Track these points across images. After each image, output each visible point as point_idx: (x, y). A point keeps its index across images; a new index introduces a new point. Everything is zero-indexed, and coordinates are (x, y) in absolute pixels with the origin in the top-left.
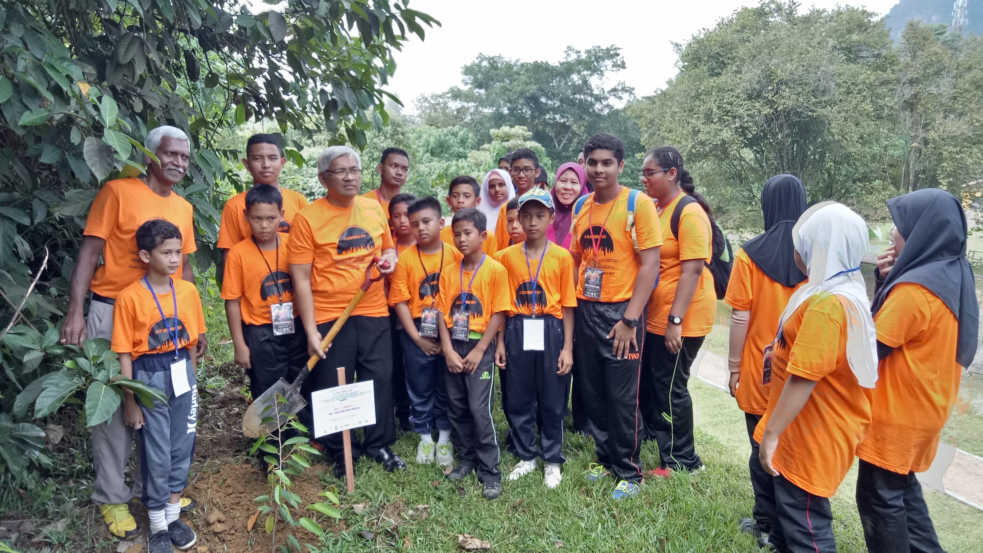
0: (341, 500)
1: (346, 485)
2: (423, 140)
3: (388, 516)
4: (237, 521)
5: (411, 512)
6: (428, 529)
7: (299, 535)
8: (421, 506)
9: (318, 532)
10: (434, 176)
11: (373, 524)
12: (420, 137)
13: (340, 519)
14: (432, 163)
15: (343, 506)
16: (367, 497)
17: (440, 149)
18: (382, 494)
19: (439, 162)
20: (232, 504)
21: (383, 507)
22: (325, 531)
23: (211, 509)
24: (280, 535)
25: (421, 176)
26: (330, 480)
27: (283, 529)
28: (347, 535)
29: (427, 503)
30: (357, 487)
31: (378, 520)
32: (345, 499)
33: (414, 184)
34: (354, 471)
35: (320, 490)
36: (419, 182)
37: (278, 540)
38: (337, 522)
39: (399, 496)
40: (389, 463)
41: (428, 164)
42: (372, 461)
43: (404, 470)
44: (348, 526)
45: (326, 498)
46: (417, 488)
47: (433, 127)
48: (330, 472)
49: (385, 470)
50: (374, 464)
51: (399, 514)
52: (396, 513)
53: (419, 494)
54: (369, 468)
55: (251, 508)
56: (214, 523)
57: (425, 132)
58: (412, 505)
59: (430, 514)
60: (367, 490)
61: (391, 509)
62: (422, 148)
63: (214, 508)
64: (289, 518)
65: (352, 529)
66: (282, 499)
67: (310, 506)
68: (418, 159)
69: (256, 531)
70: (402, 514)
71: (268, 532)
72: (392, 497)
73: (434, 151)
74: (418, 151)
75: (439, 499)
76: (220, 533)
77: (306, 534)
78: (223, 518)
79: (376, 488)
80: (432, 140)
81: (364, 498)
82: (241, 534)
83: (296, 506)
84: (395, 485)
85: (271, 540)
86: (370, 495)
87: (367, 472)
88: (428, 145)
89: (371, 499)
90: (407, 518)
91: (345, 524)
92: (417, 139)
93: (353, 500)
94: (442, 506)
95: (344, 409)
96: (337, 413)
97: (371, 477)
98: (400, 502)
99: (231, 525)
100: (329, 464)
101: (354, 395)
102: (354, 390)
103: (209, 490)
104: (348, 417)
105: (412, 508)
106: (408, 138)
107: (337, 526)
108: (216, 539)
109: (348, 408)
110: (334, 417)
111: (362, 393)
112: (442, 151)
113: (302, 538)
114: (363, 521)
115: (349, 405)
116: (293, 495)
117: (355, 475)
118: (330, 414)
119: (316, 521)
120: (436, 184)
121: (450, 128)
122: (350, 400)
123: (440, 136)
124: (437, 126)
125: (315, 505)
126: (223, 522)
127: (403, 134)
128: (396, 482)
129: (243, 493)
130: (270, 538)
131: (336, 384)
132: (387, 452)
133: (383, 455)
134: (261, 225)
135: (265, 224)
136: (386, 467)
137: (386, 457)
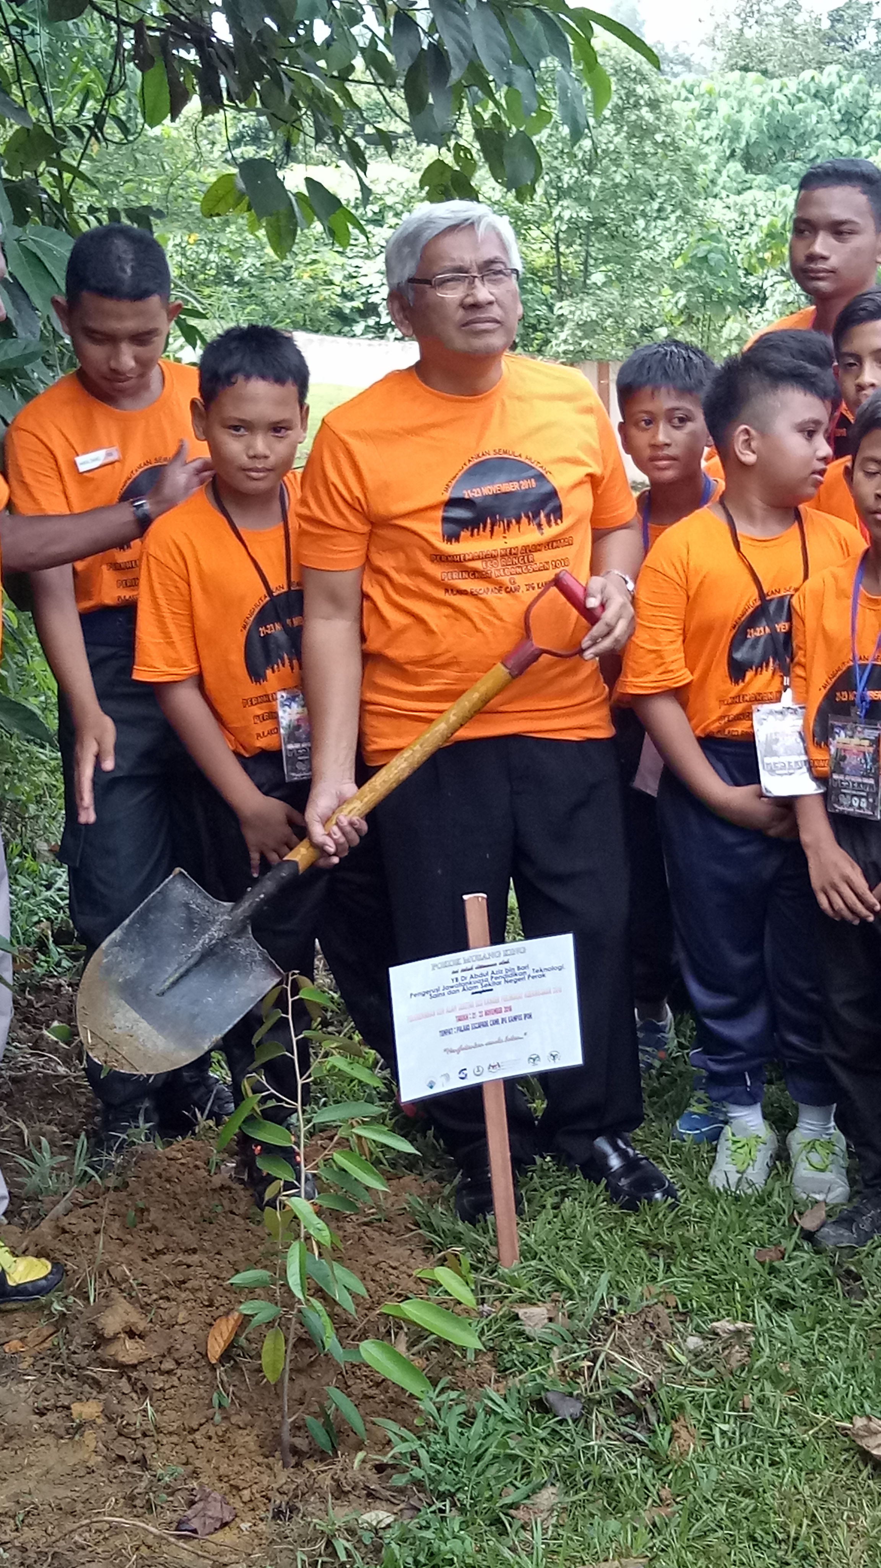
0: (480, 1289)
1: (495, 1243)
2: (718, 120)
3: (622, 1352)
4: (179, 1336)
5: (694, 1342)
6: (750, 1400)
7: (359, 1387)
8: (724, 1325)
9: (413, 1386)
10: (754, 239)
11: (579, 1373)
12: (710, 110)
13: (477, 1352)
14: (748, 196)
15: (486, 1307)
16: (559, 1285)
17: (774, 146)
18: (604, 1278)
19: (771, 188)
20: (166, 1283)
21: (608, 1322)
22: (435, 1385)
23: (106, 1295)
24: (303, 1382)
25: (713, 237)
26: (445, 1225)
27: (311, 1364)
28: (500, 1401)
29: (745, 1318)
30: (528, 1254)
31: (594, 1360)
32: (491, 1287)
33: (689, 266)
34: (518, 1201)
35: (419, 1253)
36: (705, 259)
37: (297, 1395)
38: (471, 1356)
39: (656, 1289)
41: (733, 198)
43: (672, 1207)
44: (504, 1372)
45: (435, 1284)
46: (711, 1266)
47: (752, 76)
48: (446, 1200)
50: (578, 1181)
51: (658, 1347)
52: (648, 1342)
53: (718, 1284)
54: (564, 1194)
55: (219, 1300)
56: (115, 1337)
57: (727, 95)
58: (698, 1320)
59: (753, 1352)
60: (559, 1262)
61: (632, 1328)
62: (715, 146)
63: (115, 1292)
64: (330, 1340)
65: (514, 1382)
66: (305, 1277)
67: (389, 1307)
68: (700, 183)
69: (236, 1367)
70: (666, 1346)
71: (270, 1376)
72: (636, 1291)
73: (754, 153)
74: (703, 158)
75: (783, 1304)
76: (134, 1367)
77: (378, 1384)
78: (142, 1325)
79: (585, 1259)
80: (748, 118)
81: (547, 1288)
82: (193, 1372)
83: (348, 1304)
84: (642, 1252)
85: (278, 1396)
86: (567, 1279)
87: (556, 1207)
88: (737, 134)
89: (571, 1291)
90: (683, 1359)
91: (494, 1363)
92: (699, 118)
93: (517, 1293)
94: (790, 1326)
95: (485, 1019)
96: (467, 1029)
97: (567, 1224)
98: (660, 1307)
99: (163, 1346)
100: (440, 1179)
101: (515, 976)
102: (516, 961)
103: (101, 1239)
104: (499, 1041)
105: (697, 1329)
106: (670, 119)
107: (470, 1370)
108: (124, 1384)
109: (499, 1017)
110: (456, 1040)
111: (541, 973)
112: (782, 152)
113: (366, 1397)
114: (550, 1360)
115: (502, 1005)
116: (339, 1271)
117: (520, 1212)
118: (445, 1033)
119: (408, 1350)
120: (762, 262)
121: (807, 75)
122: (501, 991)
123: (774, 103)
124: (765, 73)
125: (404, 1306)
126: (141, 1337)
127: (654, 105)
128: (645, 1244)
129: (194, 1251)
130: (276, 1389)
131: (461, 944)
132: (616, 1148)
133: (605, 1157)
134: (249, 447)
135: (261, 443)
136: (614, 1194)
137: (615, 1162)
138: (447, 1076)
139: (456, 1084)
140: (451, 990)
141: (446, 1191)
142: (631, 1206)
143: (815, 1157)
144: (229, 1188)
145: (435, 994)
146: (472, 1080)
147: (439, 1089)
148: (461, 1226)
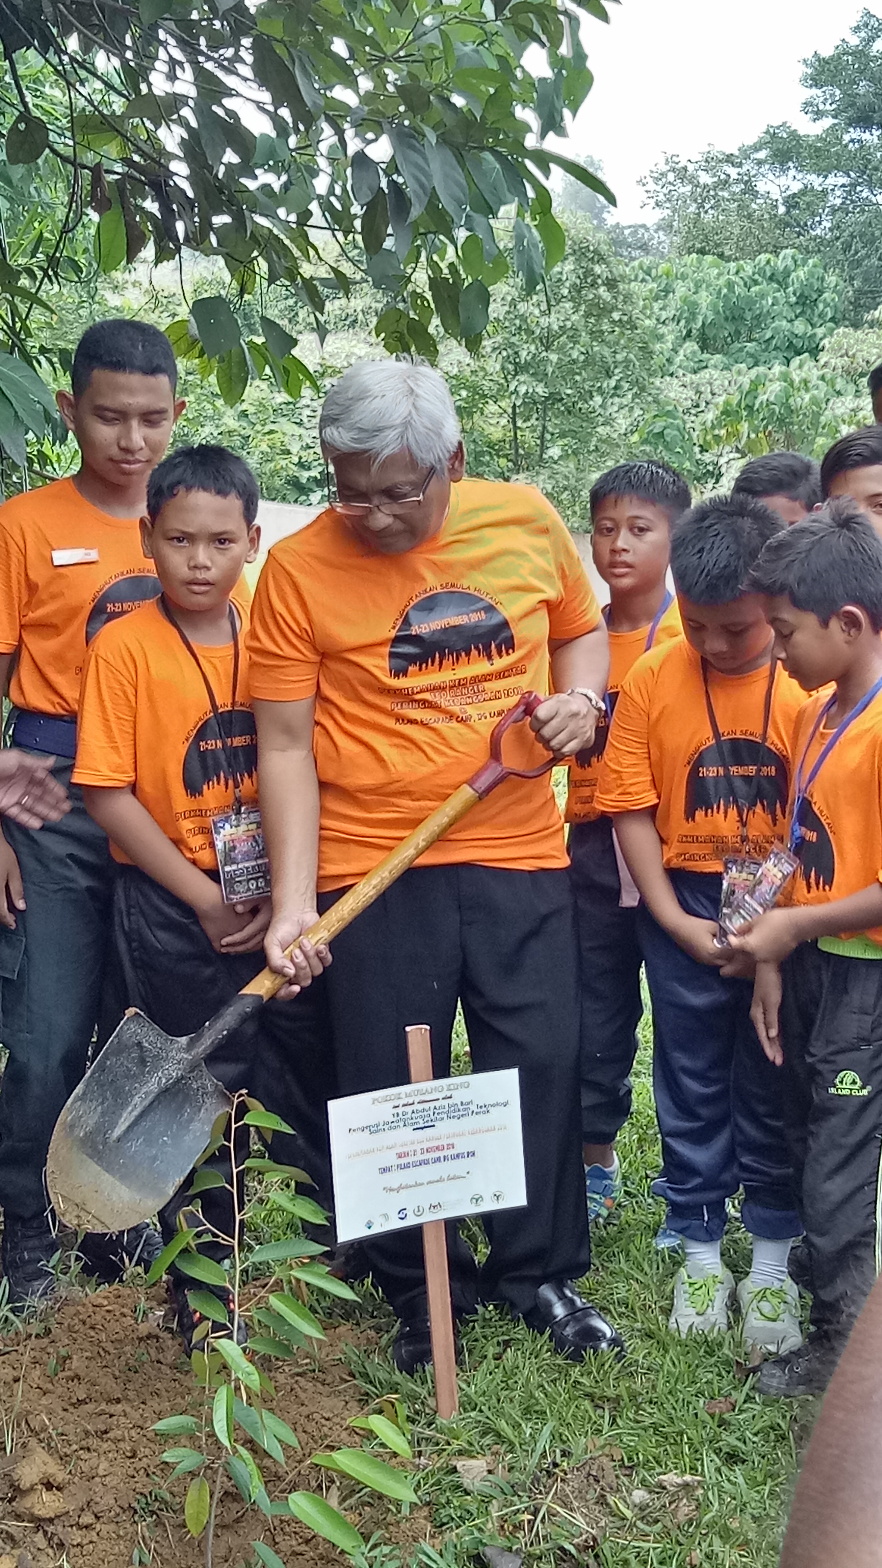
0: (416, 1442)
1: (433, 1394)
2: (675, 301)
3: (565, 1505)
4: (99, 1489)
5: (639, 1495)
6: (697, 1556)
7: (289, 1543)
8: (672, 1478)
9: (344, 1541)
10: (710, 416)
11: (518, 1527)
12: (668, 291)
13: (413, 1506)
14: (705, 375)
15: (423, 1460)
16: (499, 1437)
17: (730, 328)
18: (546, 1431)
19: (727, 368)
20: (87, 1433)
21: (549, 1474)
22: (366, 1539)
23: (24, 1446)
24: (229, 1538)
25: (669, 414)
26: (382, 1375)
27: (237, 1521)
28: (436, 1557)
29: (693, 1470)
30: (467, 1405)
31: (535, 1513)
32: (428, 1440)
33: (645, 442)
34: (459, 1352)
35: (353, 1404)
36: (661, 434)
37: (222, 1552)
38: (406, 1511)
39: (600, 1441)
40: (569, 1331)
41: (690, 377)
42: (515, 1320)
43: (617, 1358)
44: (440, 1526)
45: (370, 1435)
46: (659, 1417)
47: (709, 258)
48: (383, 1351)
49: (555, 1352)
50: (521, 1331)
51: (602, 1501)
52: (592, 1495)
53: (665, 1437)
54: (507, 1344)
55: (142, 1451)
56: (32, 1489)
57: (684, 277)
58: (643, 1473)
59: (701, 1506)
60: (500, 1414)
61: (575, 1481)
62: (672, 326)
63: (33, 1442)
64: (257, 1489)
65: (450, 1536)
66: (234, 1427)
67: (320, 1457)
68: (657, 360)
69: (159, 1523)
70: (611, 1499)
71: (194, 1530)
72: (579, 1444)
73: (710, 333)
74: (660, 338)
75: (732, 1458)
76: (51, 1521)
77: (307, 1542)
78: (60, 1476)
79: (527, 1411)
80: (704, 299)
81: (488, 1440)
82: (113, 1527)
83: (278, 1453)
84: (587, 1404)
85: (202, 1553)
86: (508, 1431)
87: (499, 1357)
88: (693, 316)
89: (511, 1444)
90: (628, 1514)
91: (430, 1518)
92: (656, 298)
93: (455, 1445)
94: (741, 1480)
95: (427, 1156)
96: (407, 1166)
97: (510, 1374)
98: (605, 1460)
99: (82, 1500)
100: (378, 1329)
101: (460, 1111)
102: (459, 1096)
103: (20, 1387)
104: (441, 1180)
105: (643, 1481)
106: (628, 298)
107: (404, 1525)
108: (39, 1539)
109: (441, 1154)
110: (396, 1178)
111: (485, 1109)
112: (738, 333)
113: (295, 1554)
114: (488, 1513)
115: (445, 1142)
116: (269, 1419)
117: (460, 1363)
118: (384, 1170)
119: (340, 1504)
120: (717, 438)
121: (763, 257)
122: (444, 1128)
123: (730, 285)
124: (721, 256)
125: (335, 1455)
126: (59, 1489)
127: (611, 284)
128: (590, 1396)
129: (118, 1401)
130: (200, 1546)
131: (402, 1077)
132: (562, 1297)
133: (549, 1306)
134: (191, 558)
135: (203, 554)
136: (559, 1344)
137: (559, 1311)
138: (386, 1216)
139: (395, 1224)
140: (391, 1126)
141: (384, 1341)
142: (577, 1357)
143: (766, 1307)
144: (157, 1337)
145: (374, 1129)
146: (411, 1221)
147: (376, 1230)
148: (398, 1377)
